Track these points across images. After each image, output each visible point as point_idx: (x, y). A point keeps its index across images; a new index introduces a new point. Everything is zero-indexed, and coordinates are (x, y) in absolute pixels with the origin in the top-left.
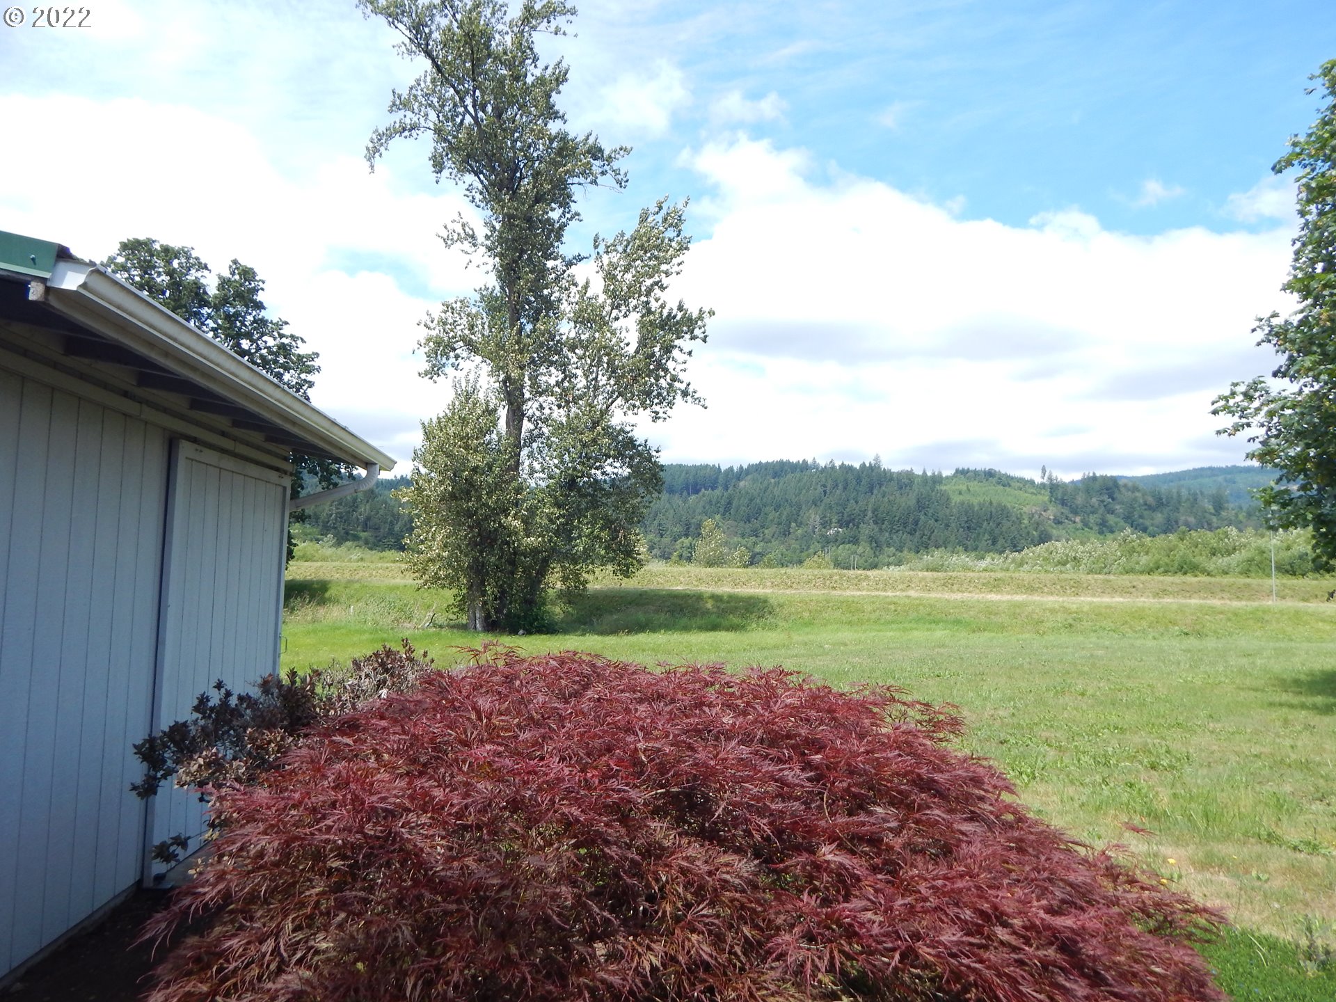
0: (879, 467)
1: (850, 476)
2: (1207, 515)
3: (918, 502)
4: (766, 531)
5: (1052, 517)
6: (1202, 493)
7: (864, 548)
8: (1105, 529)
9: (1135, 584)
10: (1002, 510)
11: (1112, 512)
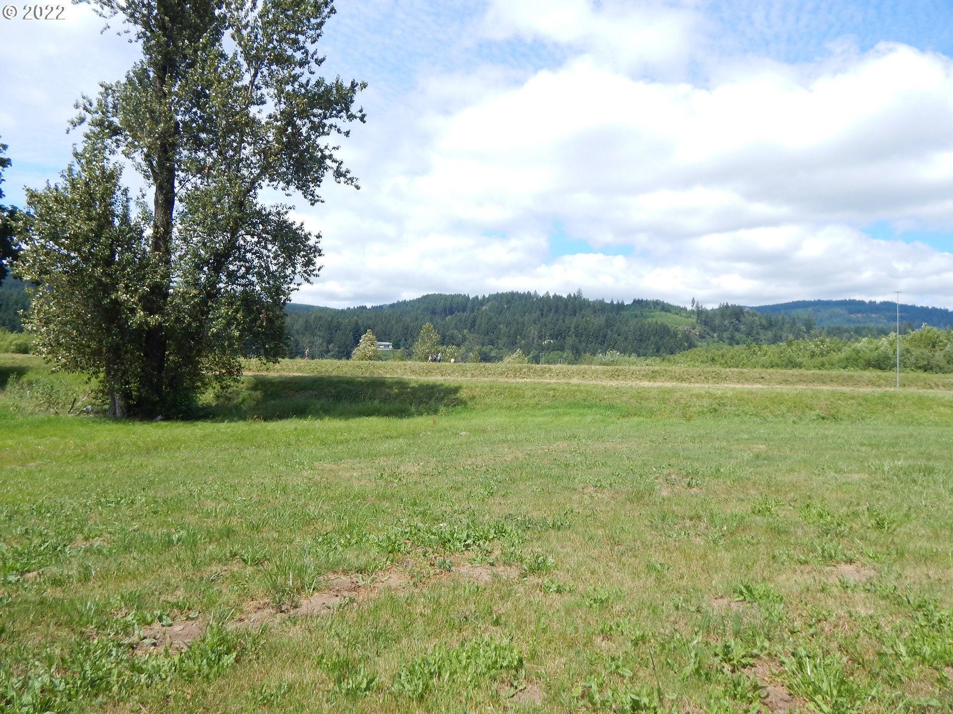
0: (580, 297)
1: (559, 303)
2: (801, 333)
3: (607, 322)
4: (500, 342)
5: (698, 334)
6: (798, 318)
7: (568, 353)
8: (733, 341)
9: (763, 375)
10: (664, 328)
11: (738, 330)
